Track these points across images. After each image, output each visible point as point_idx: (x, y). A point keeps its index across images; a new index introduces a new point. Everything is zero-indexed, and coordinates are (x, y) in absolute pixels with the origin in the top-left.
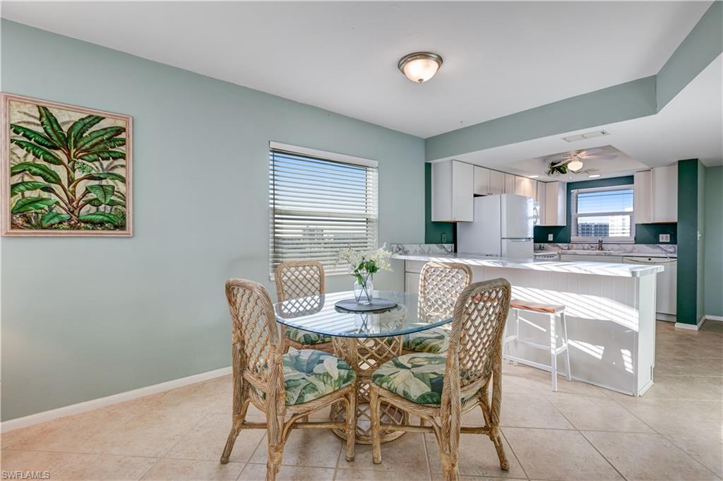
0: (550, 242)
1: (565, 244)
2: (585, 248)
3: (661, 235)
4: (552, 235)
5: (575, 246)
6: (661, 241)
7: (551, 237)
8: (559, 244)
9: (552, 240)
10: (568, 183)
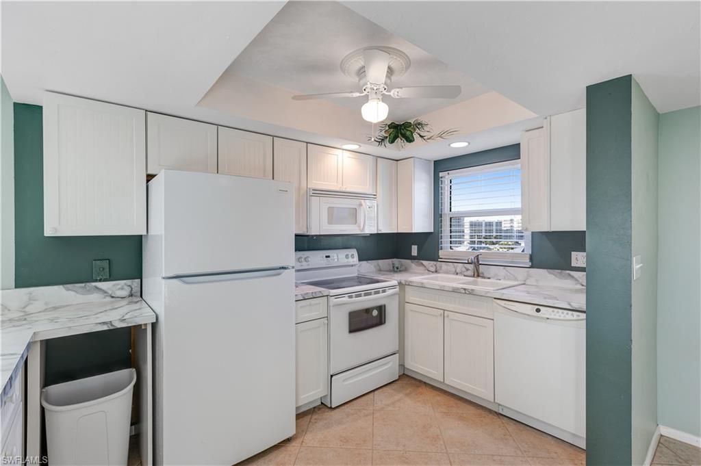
0: (413, 258)
1: (432, 262)
2: (458, 270)
3: (574, 254)
4: (416, 246)
5: (444, 266)
6: (574, 264)
7: (415, 250)
8: (424, 262)
9: (416, 255)
10: (435, 162)
